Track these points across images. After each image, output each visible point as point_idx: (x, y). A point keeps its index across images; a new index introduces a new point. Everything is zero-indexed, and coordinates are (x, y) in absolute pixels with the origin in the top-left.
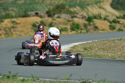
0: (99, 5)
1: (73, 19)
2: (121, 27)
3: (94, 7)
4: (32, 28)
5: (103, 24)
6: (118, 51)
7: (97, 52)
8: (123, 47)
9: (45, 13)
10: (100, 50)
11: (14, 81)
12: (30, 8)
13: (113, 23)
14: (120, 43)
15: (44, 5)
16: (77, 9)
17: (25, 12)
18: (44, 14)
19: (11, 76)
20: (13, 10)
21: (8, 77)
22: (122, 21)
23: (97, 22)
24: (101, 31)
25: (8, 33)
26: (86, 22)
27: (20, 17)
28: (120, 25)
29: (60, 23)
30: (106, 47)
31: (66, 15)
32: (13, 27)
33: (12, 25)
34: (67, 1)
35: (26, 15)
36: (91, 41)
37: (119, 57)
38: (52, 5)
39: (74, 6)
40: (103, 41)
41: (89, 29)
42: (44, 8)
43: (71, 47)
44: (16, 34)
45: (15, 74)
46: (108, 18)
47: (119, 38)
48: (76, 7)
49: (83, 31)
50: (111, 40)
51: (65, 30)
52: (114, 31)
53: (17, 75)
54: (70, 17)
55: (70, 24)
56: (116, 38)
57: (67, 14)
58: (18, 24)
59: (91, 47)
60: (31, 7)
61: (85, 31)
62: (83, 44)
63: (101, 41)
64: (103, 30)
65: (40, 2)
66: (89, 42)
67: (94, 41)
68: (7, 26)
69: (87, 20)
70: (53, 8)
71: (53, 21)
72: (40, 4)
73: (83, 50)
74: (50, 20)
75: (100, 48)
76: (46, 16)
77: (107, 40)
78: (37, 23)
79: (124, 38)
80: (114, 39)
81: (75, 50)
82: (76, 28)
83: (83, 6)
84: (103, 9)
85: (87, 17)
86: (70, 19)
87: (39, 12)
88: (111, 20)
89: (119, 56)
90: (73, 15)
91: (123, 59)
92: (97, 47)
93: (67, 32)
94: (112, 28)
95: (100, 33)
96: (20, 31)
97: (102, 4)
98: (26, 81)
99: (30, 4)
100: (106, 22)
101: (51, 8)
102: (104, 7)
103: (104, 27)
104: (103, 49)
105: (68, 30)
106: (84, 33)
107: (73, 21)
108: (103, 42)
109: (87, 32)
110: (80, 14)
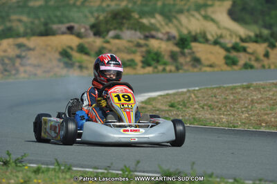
0: (203, 13)
1: (147, 42)
2: (250, 59)
3: (193, 16)
4: (59, 60)
5: (211, 53)
6: (242, 112)
7: (196, 112)
8: (253, 103)
9: (88, 27)
10: (203, 108)
11: (19, 171)
12: (56, 16)
13: (232, 51)
14: (247, 95)
15: (86, 11)
16: (157, 20)
17: (46, 24)
18: (86, 30)
19: (11, 161)
20: (20, 21)
21: (6, 163)
22: (251, 47)
23: (199, 49)
24: (208, 69)
25: (8, 68)
26: (176, 49)
27: (34, 34)
28: (248, 56)
29: (119, 50)
30: (217, 102)
31: (133, 32)
32: (19, 57)
33: (17, 52)
34: (135, 3)
35: (46, 30)
36: (185, 90)
37: (244, 124)
38: (103, 10)
39: (151, 14)
40: (210, 89)
41: (182, 64)
42: (86, 17)
43: (143, 100)
44: (25, 72)
45: (20, 157)
46: (222, 41)
47: (245, 84)
48: (154, 17)
49: (168, 68)
50: (228, 87)
51: (130, 66)
52: (235, 67)
53: (25, 158)
54: (142, 37)
55: (142, 52)
56: (239, 84)
57: (136, 30)
58: (29, 49)
59: (184, 102)
60: (59, 13)
61: (173, 68)
62: (168, 95)
63: (207, 89)
64: (211, 66)
65: (78, 3)
66: (180, 90)
67: (190, 89)
68: (6, 54)
69: (177, 44)
70: (105, 17)
71: (106, 45)
72: (78, 7)
73: (167, 108)
74: (98, 42)
75: (204, 105)
76: (91, 33)
77: (220, 88)
78: (71, 48)
79: (255, 83)
80: (235, 85)
81: (149, 107)
82: (153, 60)
83: (169, 15)
84: (213, 20)
85: (177, 37)
86: (142, 42)
87: (76, 26)
88: (229, 45)
89: (244, 121)
90: (147, 34)
91: (252, 129)
92: (197, 102)
93: (135, 69)
94: (231, 62)
95: (205, 71)
96: (34, 66)
97: (210, 10)
98: (43, 172)
99: (57, 8)
100: (217, 49)
101: (101, 18)
102: (214, 16)
103: (213, 59)
104: (209, 106)
105: (136, 65)
106: (171, 71)
107: (147, 45)
108: (210, 92)
109: (178, 69)
110: (164, 31)
